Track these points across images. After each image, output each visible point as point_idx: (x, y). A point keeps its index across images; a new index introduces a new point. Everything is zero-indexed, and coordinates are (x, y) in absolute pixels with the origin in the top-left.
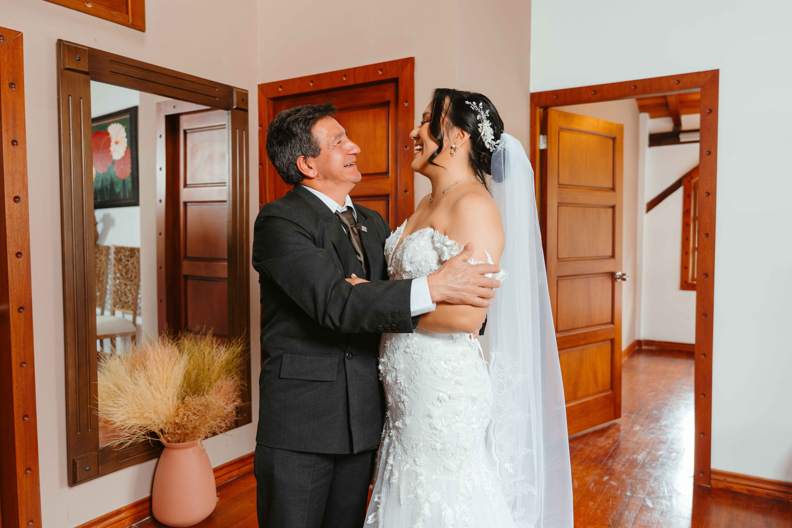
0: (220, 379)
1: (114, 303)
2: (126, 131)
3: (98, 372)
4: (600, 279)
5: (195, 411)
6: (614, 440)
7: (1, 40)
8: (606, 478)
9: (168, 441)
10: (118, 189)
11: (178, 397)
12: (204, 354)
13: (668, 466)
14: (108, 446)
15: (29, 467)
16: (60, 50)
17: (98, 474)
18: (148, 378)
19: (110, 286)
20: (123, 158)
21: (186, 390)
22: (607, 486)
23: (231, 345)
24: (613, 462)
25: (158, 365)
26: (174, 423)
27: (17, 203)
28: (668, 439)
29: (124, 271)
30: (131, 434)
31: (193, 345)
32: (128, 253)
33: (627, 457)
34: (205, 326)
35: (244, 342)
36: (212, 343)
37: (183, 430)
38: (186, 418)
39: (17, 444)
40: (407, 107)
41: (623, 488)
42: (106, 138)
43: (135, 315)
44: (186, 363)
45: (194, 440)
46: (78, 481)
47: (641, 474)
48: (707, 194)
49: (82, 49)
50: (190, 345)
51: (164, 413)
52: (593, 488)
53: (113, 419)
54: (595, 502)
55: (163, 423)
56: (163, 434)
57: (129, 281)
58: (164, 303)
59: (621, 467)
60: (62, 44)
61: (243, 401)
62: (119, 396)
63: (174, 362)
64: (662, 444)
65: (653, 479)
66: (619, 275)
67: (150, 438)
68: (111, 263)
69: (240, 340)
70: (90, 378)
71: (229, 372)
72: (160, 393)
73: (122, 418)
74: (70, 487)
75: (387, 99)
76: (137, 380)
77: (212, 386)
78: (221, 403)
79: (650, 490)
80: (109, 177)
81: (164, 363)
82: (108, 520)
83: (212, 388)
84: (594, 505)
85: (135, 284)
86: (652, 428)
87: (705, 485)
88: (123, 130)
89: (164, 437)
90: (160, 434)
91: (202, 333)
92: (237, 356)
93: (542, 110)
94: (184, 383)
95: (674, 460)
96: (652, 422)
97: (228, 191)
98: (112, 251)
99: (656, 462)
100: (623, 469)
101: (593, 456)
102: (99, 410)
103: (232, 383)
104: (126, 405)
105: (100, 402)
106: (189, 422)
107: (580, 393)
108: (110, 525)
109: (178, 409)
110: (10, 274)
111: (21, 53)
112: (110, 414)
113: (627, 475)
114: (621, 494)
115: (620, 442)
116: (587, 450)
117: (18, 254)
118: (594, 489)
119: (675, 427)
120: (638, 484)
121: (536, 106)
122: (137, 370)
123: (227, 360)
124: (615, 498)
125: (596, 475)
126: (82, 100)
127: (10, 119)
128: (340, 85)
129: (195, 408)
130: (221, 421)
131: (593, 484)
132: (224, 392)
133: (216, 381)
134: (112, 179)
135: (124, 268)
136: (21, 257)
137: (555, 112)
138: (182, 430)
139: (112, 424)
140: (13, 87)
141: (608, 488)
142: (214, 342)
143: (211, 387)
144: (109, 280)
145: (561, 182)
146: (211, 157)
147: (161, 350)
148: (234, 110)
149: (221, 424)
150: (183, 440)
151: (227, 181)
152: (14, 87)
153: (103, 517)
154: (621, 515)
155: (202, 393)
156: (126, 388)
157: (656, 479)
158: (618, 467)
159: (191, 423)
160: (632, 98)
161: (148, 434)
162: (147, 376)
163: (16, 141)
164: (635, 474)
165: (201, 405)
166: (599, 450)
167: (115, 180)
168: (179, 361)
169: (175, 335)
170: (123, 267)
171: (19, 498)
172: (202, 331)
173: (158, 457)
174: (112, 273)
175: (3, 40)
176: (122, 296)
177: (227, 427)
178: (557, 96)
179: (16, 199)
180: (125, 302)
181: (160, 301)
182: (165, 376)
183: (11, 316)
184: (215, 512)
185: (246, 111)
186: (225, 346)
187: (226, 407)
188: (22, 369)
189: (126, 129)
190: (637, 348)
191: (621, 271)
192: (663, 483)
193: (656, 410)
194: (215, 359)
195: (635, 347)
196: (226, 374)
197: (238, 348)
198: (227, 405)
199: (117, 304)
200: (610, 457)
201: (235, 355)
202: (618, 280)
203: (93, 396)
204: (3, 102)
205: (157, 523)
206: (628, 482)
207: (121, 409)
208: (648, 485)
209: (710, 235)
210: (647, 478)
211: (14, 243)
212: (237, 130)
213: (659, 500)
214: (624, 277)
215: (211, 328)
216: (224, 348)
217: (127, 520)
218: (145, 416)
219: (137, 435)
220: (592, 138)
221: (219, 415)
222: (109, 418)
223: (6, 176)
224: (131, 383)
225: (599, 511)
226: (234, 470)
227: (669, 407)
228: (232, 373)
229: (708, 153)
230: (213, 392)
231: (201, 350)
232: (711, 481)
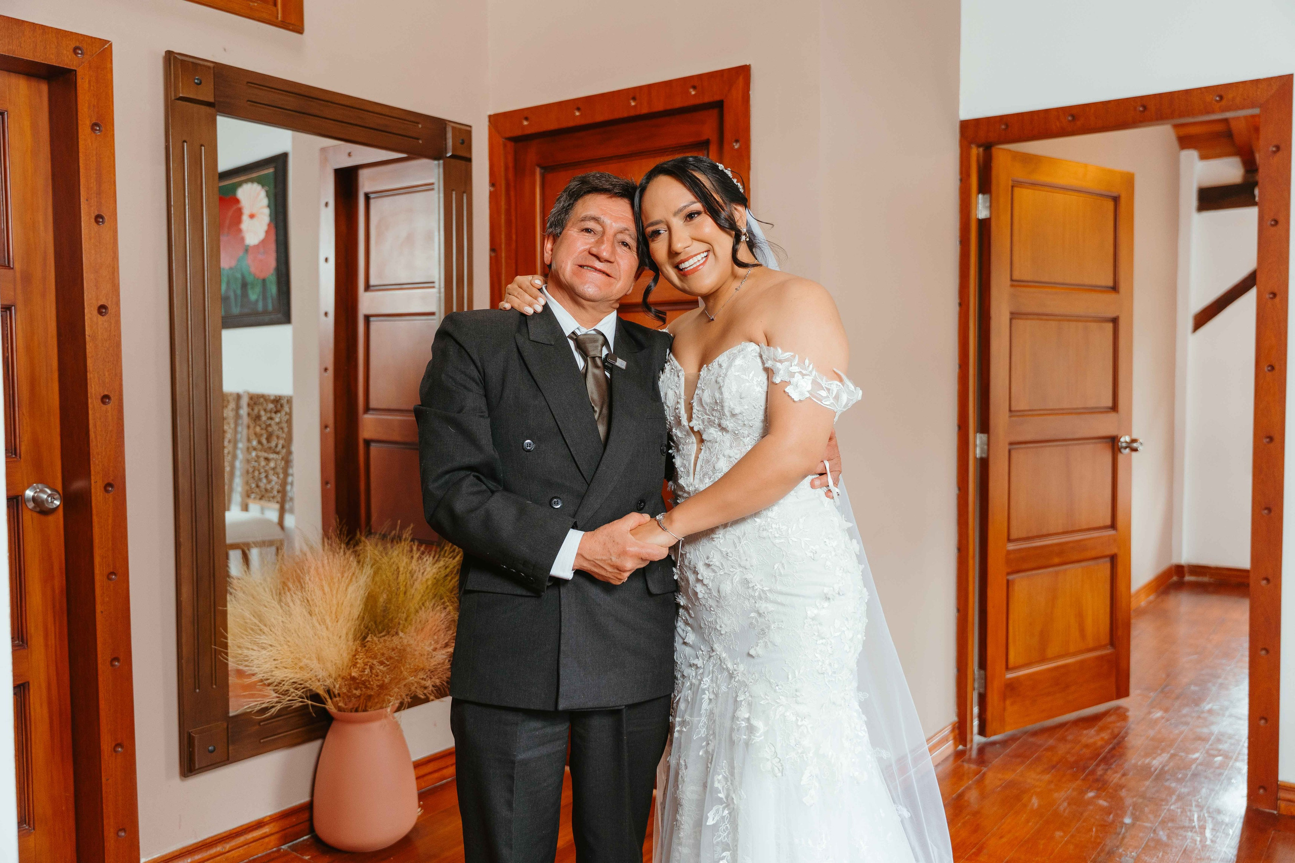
0: (423, 608)
1: (247, 491)
2: (268, 195)
4: (1089, 448)
5: (383, 660)
6: (1113, 733)
7: (79, 55)
9: (340, 709)
10: (253, 298)
11: (355, 636)
12: (398, 568)
13: (1206, 778)
14: (243, 713)
15: (119, 741)
16: (170, 67)
17: (228, 759)
18: (307, 602)
19: (241, 462)
20: (263, 242)
21: (368, 626)
22: (1091, 807)
23: (443, 553)
24: (1107, 770)
25: (324, 582)
26: (349, 677)
27: (103, 316)
28: (1211, 734)
29: (265, 436)
30: (280, 694)
31: (381, 554)
32: (270, 405)
33: (1133, 762)
34: (399, 521)
36: (411, 551)
37: (364, 690)
38: (369, 671)
39: (103, 705)
40: (737, 150)
41: (1119, 812)
42: (235, 207)
43: (283, 510)
44: (368, 579)
45: (381, 708)
46: (197, 767)
47: (1154, 791)
48: (1271, 296)
49: (204, 66)
50: (376, 552)
51: (333, 660)
52: (1065, 810)
53: (253, 669)
55: (331, 678)
56: (331, 698)
57: (272, 453)
58: (331, 487)
59: (1120, 779)
60: (172, 58)
62: (260, 632)
63: (349, 577)
64: (1199, 742)
65: (1174, 797)
66: (1126, 442)
67: (310, 702)
68: (242, 424)
70: (214, 603)
71: (439, 597)
72: (327, 628)
73: (267, 666)
74: (183, 778)
75: (704, 137)
76: (289, 606)
77: (411, 620)
78: (426, 647)
79: (1167, 816)
80: (239, 276)
81: (332, 578)
82: (243, 835)
83: (410, 624)
84: (1063, 837)
85: (283, 459)
87: (1268, 810)
88: (263, 194)
89: (332, 702)
90: (327, 697)
91: (394, 537)
92: (451, 572)
93: (981, 150)
94: (364, 614)
95: (1218, 768)
96: (1187, 706)
97: (438, 295)
98: (244, 402)
99: (1184, 772)
100: (1123, 781)
101: (1071, 759)
102: (229, 655)
103: (443, 615)
104: (271, 645)
105: (230, 642)
106: (373, 676)
107: (1051, 651)
108: (245, 845)
109: (355, 655)
110: (93, 430)
111: (108, 75)
112: (247, 661)
113: (1129, 791)
114: (1113, 821)
115: (1124, 738)
116: (1062, 749)
117: (105, 399)
118: (1067, 811)
119: (1227, 713)
120: (1147, 806)
121: (971, 143)
123: (435, 578)
124: (1102, 826)
125: (1075, 791)
126: (203, 148)
127: (92, 181)
128: (625, 115)
129: (383, 654)
130: (426, 677)
131: (1065, 804)
132: (431, 630)
133: (417, 611)
134: (243, 277)
135: (264, 432)
136: (109, 403)
137: (1004, 153)
138: (361, 691)
139: (249, 677)
140: (97, 130)
141: (1091, 811)
142: (415, 548)
143: (409, 622)
144: (239, 452)
145: (1016, 276)
146: (410, 239)
147: (328, 559)
148: (449, 159)
149: (425, 682)
150: (363, 707)
151: (436, 280)
152: (99, 130)
153: (235, 831)
154: (1110, 854)
155: (395, 630)
156: (273, 620)
157: (1179, 799)
158: (1114, 778)
159: (376, 678)
161: (307, 697)
162: (306, 601)
163: (102, 217)
164: (1144, 789)
165: (393, 650)
166: (1084, 750)
167: (249, 279)
168: (357, 578)
169: (350, 536)
170: (262, 429)
171: (104, 792)
172: (395, 531)
173: (323, 737)
174: (245, 439)
175: (81, 54)
176: (260, 480)
177: (433, 686)
178: (1007, 125)
179: (102, 309)
180: (266, 490)
181: (325, 482)
182: (335, 602)
183: (93, 498)
184: (415, 829)
185: (469, 160)
186: (432, 555)
187: (434, 655)
188: (110, 581)
189: (267, 192)
190: (1175, 578)
191: (1130, 434)
192: (1191, 805)
193: (1196, 685)
194: (415, 577)
195: (1172, 577)
196: (433, 601)
197: (453, 559)
198: (435, 650)
199: (253, 493)
200: (1101, 761)
201: (448, 570)
202: (1123, 451)
203: (221, 631)
204: (81, 155)
205: (321, 845)
206: (1129, 801)
207: (264, 652)
208: (1165, 807)
209: (1277, 367)
210: (1164, 796)
211: (99, 380)
212: (454, 193)
213: (1181, 832)
214: (1135, 445)
215: (410, 525)
216: (431, 558)
217: (272, 837)
218: (301, 664)
219: (289, 696)
220: (1073, 198)
221: (422, 666)
222: (246, 666)
223: (87, 272)
224: (281, 611)
225: (1071, 847)
226: (447, 767)
227: (1220, 681)
228: (443, 598)
229: (1273, 223)
230: (413, 628)
231: (392, 561)
232: (1279, 802)
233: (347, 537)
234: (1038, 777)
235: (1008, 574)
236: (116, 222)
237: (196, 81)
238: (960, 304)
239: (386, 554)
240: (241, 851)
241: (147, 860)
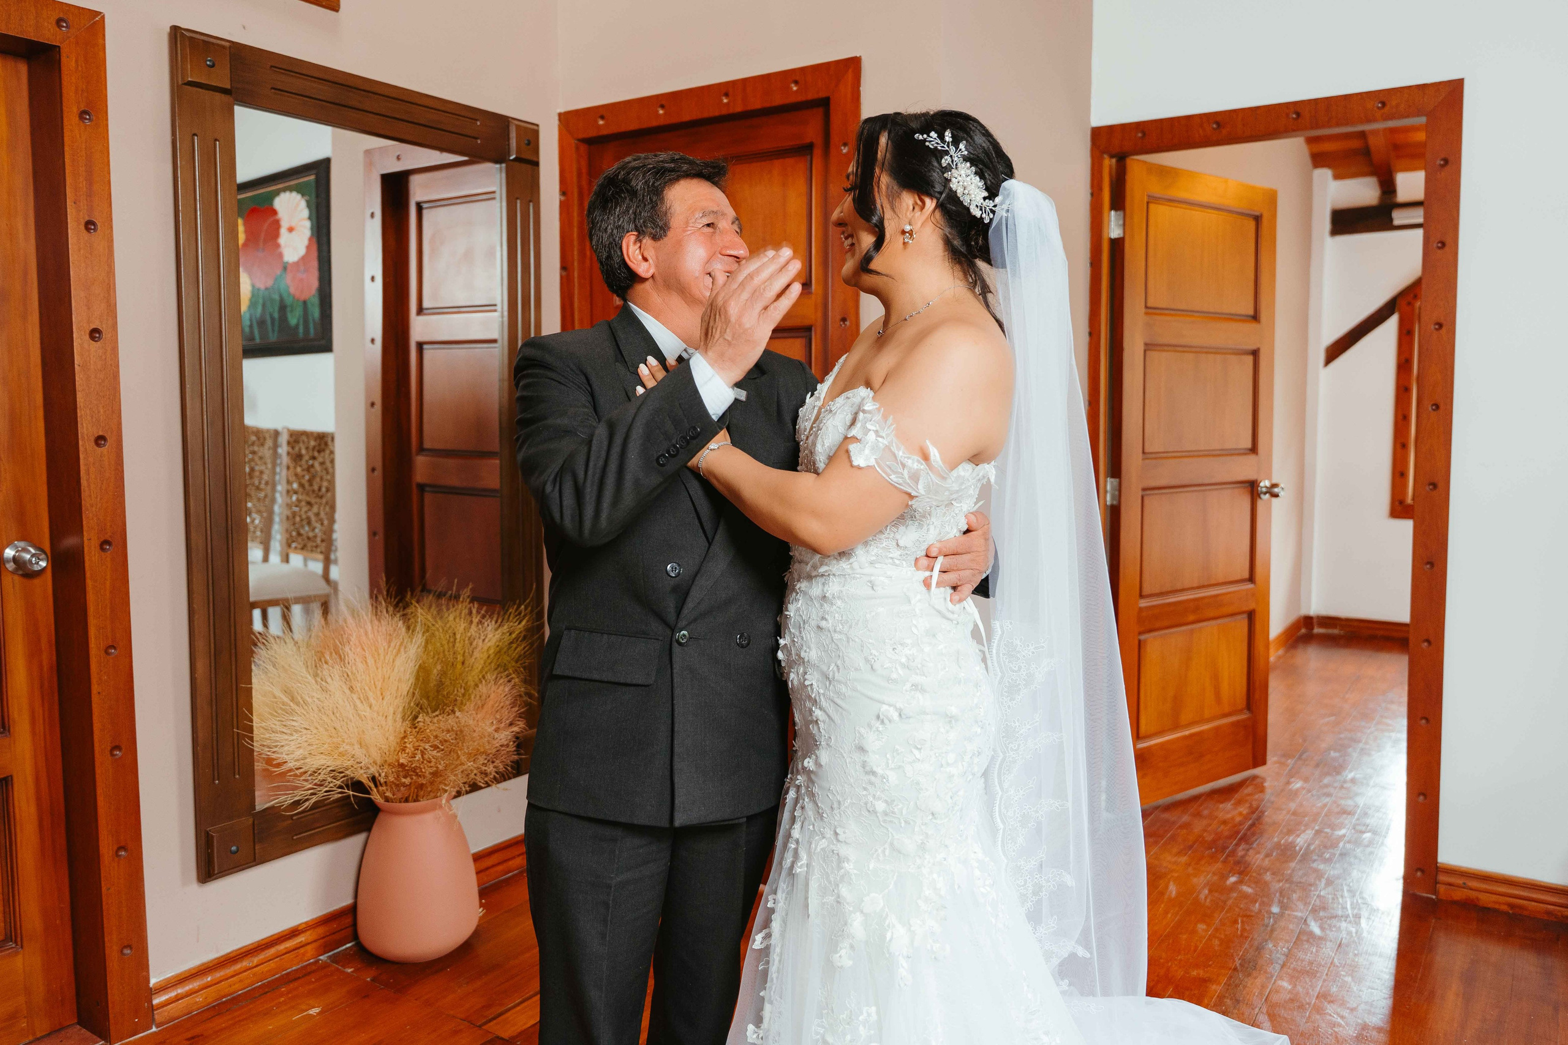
0: (484, 682)
1: (287, 540)
2: (309, 206)
3: (253, 667)
4: (1227, 494)
5: (437, 743)
6: (1251, 806)
7: (64, 29)
8: (1233, 879)
9: (387, 800)
10: (293, 321)
11: (404, 716)
12: (455, 634)
13: (1356, 857)
14: (273, 807)
15: (122, 844)
16: (176, 45)
17: (255, 860)
18: (347, 677)
19: (280, 507)
20: (303, 258)
21: (419, 702)
22: (1235, 895)
23: (506, 617)
24: (1248, 850)
25: (367, 653)
26: (396, 764)
27: (96, 341)
28: (1357, 806)
29: (307, 477)
30: (315, 785)
31: (434, 618)
32: (312, 443)
33: (1276, 840)
34: (456, 580)
35: (532, 611)
36: (470, 613)
37: (414, 778)
38: (420, 756)
39: (101, 800)
41: (1265, 899)
42: (271, 220)
43: (327, 562)
44: (419, 650)
45: (436, 797)
46: (216, 872)
47: (1301, 873)
48: (1437, 327)
49: (218, 45)
50: (429, 617)
51: (378, 744)
52: (1206, 897)
53: (281, 756)
54: (1209, 925)
55: (376, 764)
56: (376, 786)
57: (315, 497)
58: (380, 537)
59: (1263, 859)
60: (178, 36)
61: (530, 725)
62: (292, 712)
63: (397, 647)
64: (1345, 816)
65: (1324, 881)
66: (1266, 487)
67: (351, 793)
68: (281, 463)
69: (523, 607)
70: (237, 677)
71: (501, 668)
72: (371, 707)
73: (299, 753)
74: (201, 883)
75: (807, 140)
76: (326, 682)
77: (470, 695)
78: (487, 728)
79: (1318, 903)
80: (276, 297)
81: (377, 650)
82: (274, 945)
83: (469, 699)
84: (1206, 931)
85: (327, 503)
86: (1327, 786)
87: (1425, 894)
88: (303, 204)
89: (378, 791)
90: (372, 785)
91: (451, 596)
92: (517, 638)
93: (1114, 160)
94: (415, 688)
95: (1368, 846)
96: (1328, 774)
97: (500, 319)
98: (284, 439)
99: (1331, 851)
100: (1267, 862)
101: (1208, 837)
102: (255, 739)
103: (507, 689)
104: (306, 728)
105: (256, 723)
106: (425, 762)
107: (1186, 716)
108: (277, 957)
109: (405, 737)
110: (85, 477)
111: (101, 53)
112: (276, 746)
113: (1273, 874)
114: (1260, 911)
115: (1263, 812)
116: (1198, 826)
117: (100, 440)
118: (1208, 901)
119: (1371, 783)
120: (1295, 892)
121: (1103, 152)
122: (326, 663)
123: (498, 646)
124: (1248, 916)
125: (1214, 874)
126: (218, 143)
127: (81, 180)
128: (717, 113)
129: (436, 737)
130: (486, 762)
131: (1206, 891)
132: (493, 706)
133: (476, 685)
134: (282, 300)
135: (305, 473)
136: (104, 445)
137: (1139, 165)
138: (412, 779)
139: (279, 765)
140: (86, 119)
141: (1236, 899)
142: (474, 611)
143: (467, 697)
144: (278, 495)
145: (1151, 303)
146: (468, 256)
147: (372, 626)
148: (512, 163)
149: (486, 768)
150: (415, 797)
151: (498, 302)
152: (89, 119)
153: (265, 941)
154: (1259, 949)
155: (451, 708)
156: (307, 697)
157: (1329, 883)
158: (1257, 859)
159: (429, 764)
160: (1295, 136)
161: (347, 786)
162: (346, 676)
163: (94, 224)
164: (1289, 872)
165: (448, 731)
166: (1222, 826)
167: (288, 301)
168: (405, 647)
169: (399, 598)
170: (303, 470)
171: (104, 904)
172: (452, 590)
173: (369, 830)
174: (284, 482)
175: (66, 27)
176: (303, 526)
177: (496, 772)
179: (95, 334)
180: (309, 538)
181: (372, 534)
182: (380, 675)
183: (87, 558)
184: (476, 934)
185: (537, 164)
186: (495, 619)
187: (496, 735)
188: (108, 657)
189: (308, 202)
190: (1303, 631)
191: (1270, 479)
192: (1342, 890)
193: (1335, 750)
194: (474, 643)
195: (1299, 629)
196: (496, 672)
197: (519, 624)
198: (497, 730)
199: (293, 542)
200: (1241, 839)
201: (514, 636)
202: (1262, 496)
203: (244, 711)
204: (66, 148)
205: (366, 956)
206: (1276, 886)
207: (296, 736)
208: (1315, 893)
209: (1442, 407)
210: (1312, 880)
211: (92, 418)
212: (518, 201)
213: (1334, 922)
214: (1276, 490)
215: (467, 585)
216: (493, 622)
217: (309, 947)
218: (341, 749)
219: (326, 787)
220: (1213, 216)
221: (482, 750)
222: (274, 752)
223: (75, 289)
224: (315, 686)
225: (1216, 942)
226: (514, 858)
227: (1361, 745)
228: (507, 669)
229: (1439, 245)
230: (472, 705)
231: (448, 625)
232: (1438, 885)
233: (395, 598)
234: (1174, 859)
235: (1140, 633)
236: (112, 230)
237: (208, 63)
238: (1091, 334)
239: (441, 618)
240: (272, 964)
241: (158, 980)
